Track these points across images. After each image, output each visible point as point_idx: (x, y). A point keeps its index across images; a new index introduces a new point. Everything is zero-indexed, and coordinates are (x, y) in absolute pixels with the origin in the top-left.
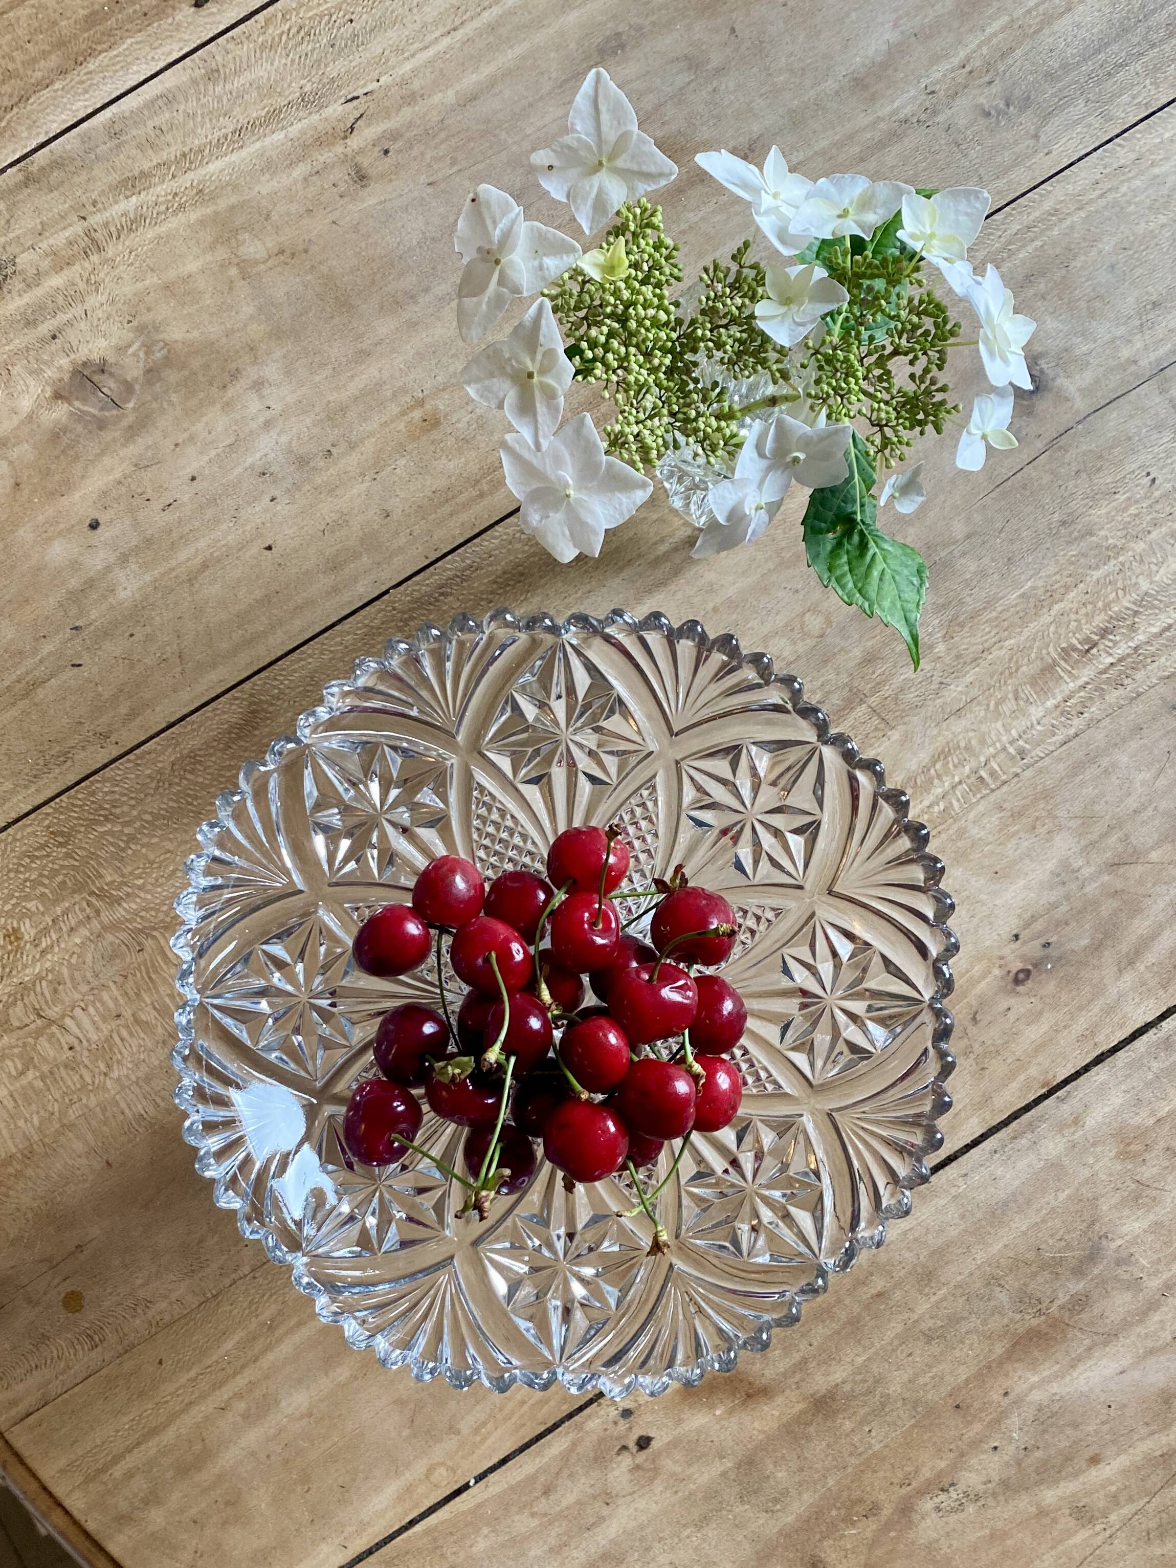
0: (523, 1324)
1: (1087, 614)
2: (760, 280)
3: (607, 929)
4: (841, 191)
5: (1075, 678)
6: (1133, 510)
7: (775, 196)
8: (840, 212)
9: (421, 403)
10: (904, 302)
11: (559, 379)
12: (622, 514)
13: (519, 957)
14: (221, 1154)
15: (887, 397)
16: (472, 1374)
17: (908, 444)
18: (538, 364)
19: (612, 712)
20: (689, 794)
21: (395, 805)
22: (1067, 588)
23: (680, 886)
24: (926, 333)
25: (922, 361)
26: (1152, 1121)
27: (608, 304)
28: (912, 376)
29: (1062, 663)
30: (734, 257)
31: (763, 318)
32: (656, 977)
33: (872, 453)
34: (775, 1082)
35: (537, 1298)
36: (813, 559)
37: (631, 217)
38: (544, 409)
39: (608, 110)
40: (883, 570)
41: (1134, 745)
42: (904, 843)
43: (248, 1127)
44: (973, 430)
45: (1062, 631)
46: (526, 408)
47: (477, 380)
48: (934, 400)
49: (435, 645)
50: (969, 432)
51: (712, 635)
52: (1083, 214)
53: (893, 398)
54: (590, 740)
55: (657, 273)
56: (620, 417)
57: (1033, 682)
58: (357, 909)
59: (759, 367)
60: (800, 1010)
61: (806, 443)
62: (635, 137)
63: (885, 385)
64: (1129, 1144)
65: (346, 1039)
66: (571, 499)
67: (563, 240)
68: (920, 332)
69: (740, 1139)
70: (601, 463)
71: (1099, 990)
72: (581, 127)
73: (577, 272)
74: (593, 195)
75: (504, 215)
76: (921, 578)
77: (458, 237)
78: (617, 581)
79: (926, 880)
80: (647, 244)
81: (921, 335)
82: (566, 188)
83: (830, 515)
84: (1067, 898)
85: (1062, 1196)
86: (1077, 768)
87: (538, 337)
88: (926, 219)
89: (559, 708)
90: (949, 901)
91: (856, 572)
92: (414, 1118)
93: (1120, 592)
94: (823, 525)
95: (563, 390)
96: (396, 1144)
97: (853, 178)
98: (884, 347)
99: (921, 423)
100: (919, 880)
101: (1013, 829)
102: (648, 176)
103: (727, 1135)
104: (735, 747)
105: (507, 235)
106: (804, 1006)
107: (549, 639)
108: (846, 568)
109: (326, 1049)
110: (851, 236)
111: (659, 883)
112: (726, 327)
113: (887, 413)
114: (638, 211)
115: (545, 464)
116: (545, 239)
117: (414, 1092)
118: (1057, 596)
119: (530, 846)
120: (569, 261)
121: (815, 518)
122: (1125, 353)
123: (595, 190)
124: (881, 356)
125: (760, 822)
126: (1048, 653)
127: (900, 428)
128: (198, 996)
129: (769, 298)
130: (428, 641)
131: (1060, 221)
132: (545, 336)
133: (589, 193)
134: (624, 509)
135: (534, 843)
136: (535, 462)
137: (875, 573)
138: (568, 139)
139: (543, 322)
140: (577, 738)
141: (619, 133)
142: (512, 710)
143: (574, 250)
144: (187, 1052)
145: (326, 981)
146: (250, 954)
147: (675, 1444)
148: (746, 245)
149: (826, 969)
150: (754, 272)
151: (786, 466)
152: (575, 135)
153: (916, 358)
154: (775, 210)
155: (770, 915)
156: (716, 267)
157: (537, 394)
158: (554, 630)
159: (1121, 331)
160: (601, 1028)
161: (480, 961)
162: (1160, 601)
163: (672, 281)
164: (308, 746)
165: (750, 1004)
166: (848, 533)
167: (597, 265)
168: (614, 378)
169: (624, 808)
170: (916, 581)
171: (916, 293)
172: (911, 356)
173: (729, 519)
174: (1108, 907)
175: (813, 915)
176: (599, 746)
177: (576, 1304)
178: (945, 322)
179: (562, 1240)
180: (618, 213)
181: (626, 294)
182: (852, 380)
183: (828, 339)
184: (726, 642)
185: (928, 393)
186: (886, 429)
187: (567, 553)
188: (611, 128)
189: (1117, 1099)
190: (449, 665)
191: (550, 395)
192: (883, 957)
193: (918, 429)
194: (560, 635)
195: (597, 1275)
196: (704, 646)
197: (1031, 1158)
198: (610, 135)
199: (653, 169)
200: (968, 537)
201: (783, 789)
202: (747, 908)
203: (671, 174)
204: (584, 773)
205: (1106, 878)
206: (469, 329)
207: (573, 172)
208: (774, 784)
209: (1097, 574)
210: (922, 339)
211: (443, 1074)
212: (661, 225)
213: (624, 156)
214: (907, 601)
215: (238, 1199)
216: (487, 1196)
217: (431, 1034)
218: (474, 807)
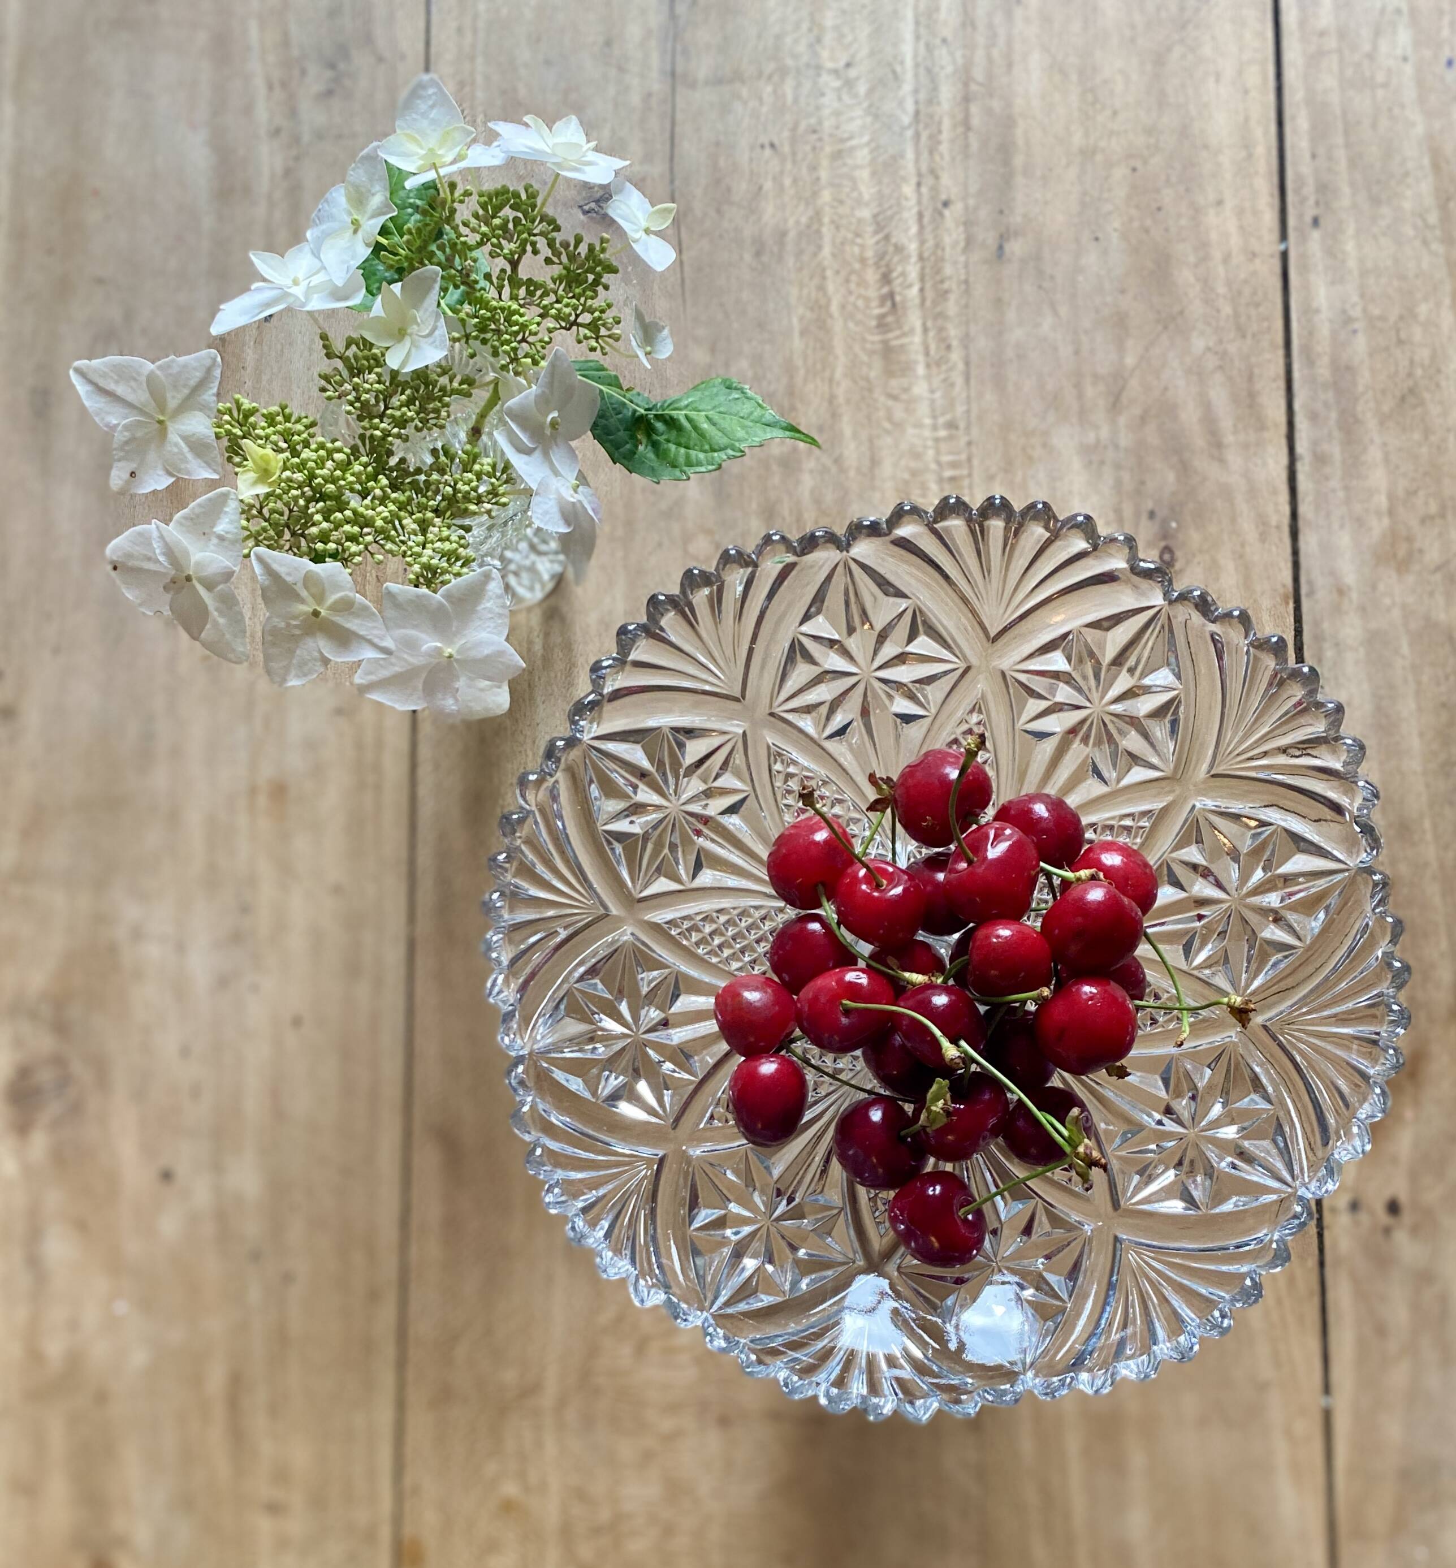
0: (1228, 1207)
1: (858, 285)
2: (368, 345)
3: (891, 878)
4: (331, 218)
5: (912, 331)
6: (787, 182)
7: (296, 282)
8: (353, 227)
9: (253, 791)
10: (474, 222)
11: (337, 587)
12: (500, 615)
13: (864, 980)
14: (874, 1388)
15: (552, 298)
16: (1252, 1279)
17: (609, 306)
18: (310, 600)
19: (681, 746)
20: (807, 724)
21: (636, 1017)
22: (821, 288)
23: (891, 787)
24: (516, 221)
25: (541, 243)
26: (1386, 521)
27: (295, 499)
28: (548, 261)
29: (890, 335)
30: (329, 355)
31: (404, 363)
32: (971, 855)
33: (595, 344)
34: (1144, 814)
35: (1211, 1178)
36: (655, 476)
37: (228, 427)
38: (357, 621)
39: (117, 382)
40: (707, 417)
41: (1011, 316)
42: (996, 525)
43: (864, 1347)
44: (637, 236)
45: (859, 316)
46: (344, 638)
47: (287, 669)
48: (583, 256)
49: (515, 864)
50: (635, 241)
51: (676, 590)
52: (480, 60)
53: (556, 293)
54: (694, 785)
55: (296, 437)
56: (408, 559)
57: (889, 373)
58: (712, 1117)
59: (447, 399)
60: (1086, 744)
61: (544, 402)
62: (158, 372)
63: (539, 293)
64: (1395, 555)
65: (832, 1208)
66: (456, 656)
67: (210, 500)
68: (511, 226)
69: (1177, 884)
70: (440, 603)
71: (1226, 492)
72: (116, 418)
73: (247, 511)
74: (186, 449)
75: (150, 544)
76: (736, 389)
77: (140, 605)
78: (542, 707)
79: (1047, 528)
80: (263, 428)
81: (515, 226)
82: (161, 472)
83: (622, 434)
84: (1118, 467)
85: (1405, 649)
86: (999, 383)
87: (284, 581)
88: (412, 147)
89: (645, 795)
90: (1080, 519)
91: (692, 443)
92: (955, 1185)
93: (859, 240)
94: (628, 446)
95: (351, 590)
96: (970, 1217)
97: (327, 201)
98: (503, 271)
99: (596, 282)
100: (1042, 536)
101: (1019, 477)
102: (202, 384)
103: (1166, 894)
104: (792, 646)
105: (170, 552)
106: (1085, 740)
107: (575, 754)
108: (682, 450)
109: (829, 1234)
110: (380, 234)
111: (872, 807)
112: (386, 408)
113: (567, 305)
114: (227, 417)
115: (405, 660)
116: (198, 516)
117: (929, 1168)
118: (823, 302)
119: (757, 914)
120: (232, 507)
121: (617, 449)
122: (635, 99)
123: (182, 444)
124: (510, 280)
125: (880, 668)
126: (873, 343)
127: (589, 302)
128: (705, 1314)
129: (387, 348)
130: (506, 870)
131: (473, 83)
132: (289, 574)
133: (181, 453)
134: (497, 610)
135: (756, 908)
136: (398, 669)
137: (705, 426)
138: (120, 437)
139: (275, 566)
140: (685, 797)
141: (145, 385)
142: (619, 841)
143: (225, 496)
144: (753, 1357)
145: (763, 1192)
146: (692, 1243)
147: (1414, 1177)
148: (324, 337)
149: (1064, 693)
150: (354, 348)
151: (554, 437)
152: (120, 428)
153: (534, 244)
154: (309, 291)
155: (975, 718)
156: (326, 378)
157: (338, 619)
158: (572, 742)
159: (612, 90)
160: (988, 937)
161: (844, 1020)
162: (890, 207)
163: (311, 430)
164: (530, 1054)
165: (1052, 790)
166: (650, 430)
167: (255, 483)
168: (369, 538)
169: (779, 798)
170: (736, 395)
171: (473, 204)
172: (529, 248)
173: (568, 523)
174: (1152, 436)
175: (1003, 674)
176: (705, 782)
177: (1240, 1142)
178: (516, 195)
179: (1165, 1120)
180: (218, 436)
181: (299, 477)
182: (515, 317)
183: (462, 315)
184: (691, 580)
185: (572, 257)
186: (579, 320)
187: (500, 699)
188: (134, 391)
189: (1344, 540)
190: (540, 869)
191: (346, 606)
192: (1089, 625)
193: (600, 288)
194: (580, 740)
195: (1225, 1105)
196: (681, 605)
197: (1350, 657)
198: (140, 396)
199: (199, 375)
200: (713, 350)
201: (863, 624)
202: (953, 737)
203: (214, 360)
204: (722, 813)
205: (1122, 420)
206: (233, 650)
207: (152, 456)
208: (851, 630)
209: (827, 251)
210: (519, 228)
211: (934, 1121)
212: (254, 404)
213: (169, 395)
214: (751, 413)
215: (929, 1401)
216: (1086, 1147)
217: (884, 1114)
218: (685, 942)
